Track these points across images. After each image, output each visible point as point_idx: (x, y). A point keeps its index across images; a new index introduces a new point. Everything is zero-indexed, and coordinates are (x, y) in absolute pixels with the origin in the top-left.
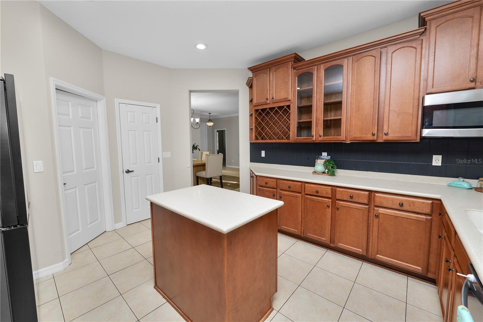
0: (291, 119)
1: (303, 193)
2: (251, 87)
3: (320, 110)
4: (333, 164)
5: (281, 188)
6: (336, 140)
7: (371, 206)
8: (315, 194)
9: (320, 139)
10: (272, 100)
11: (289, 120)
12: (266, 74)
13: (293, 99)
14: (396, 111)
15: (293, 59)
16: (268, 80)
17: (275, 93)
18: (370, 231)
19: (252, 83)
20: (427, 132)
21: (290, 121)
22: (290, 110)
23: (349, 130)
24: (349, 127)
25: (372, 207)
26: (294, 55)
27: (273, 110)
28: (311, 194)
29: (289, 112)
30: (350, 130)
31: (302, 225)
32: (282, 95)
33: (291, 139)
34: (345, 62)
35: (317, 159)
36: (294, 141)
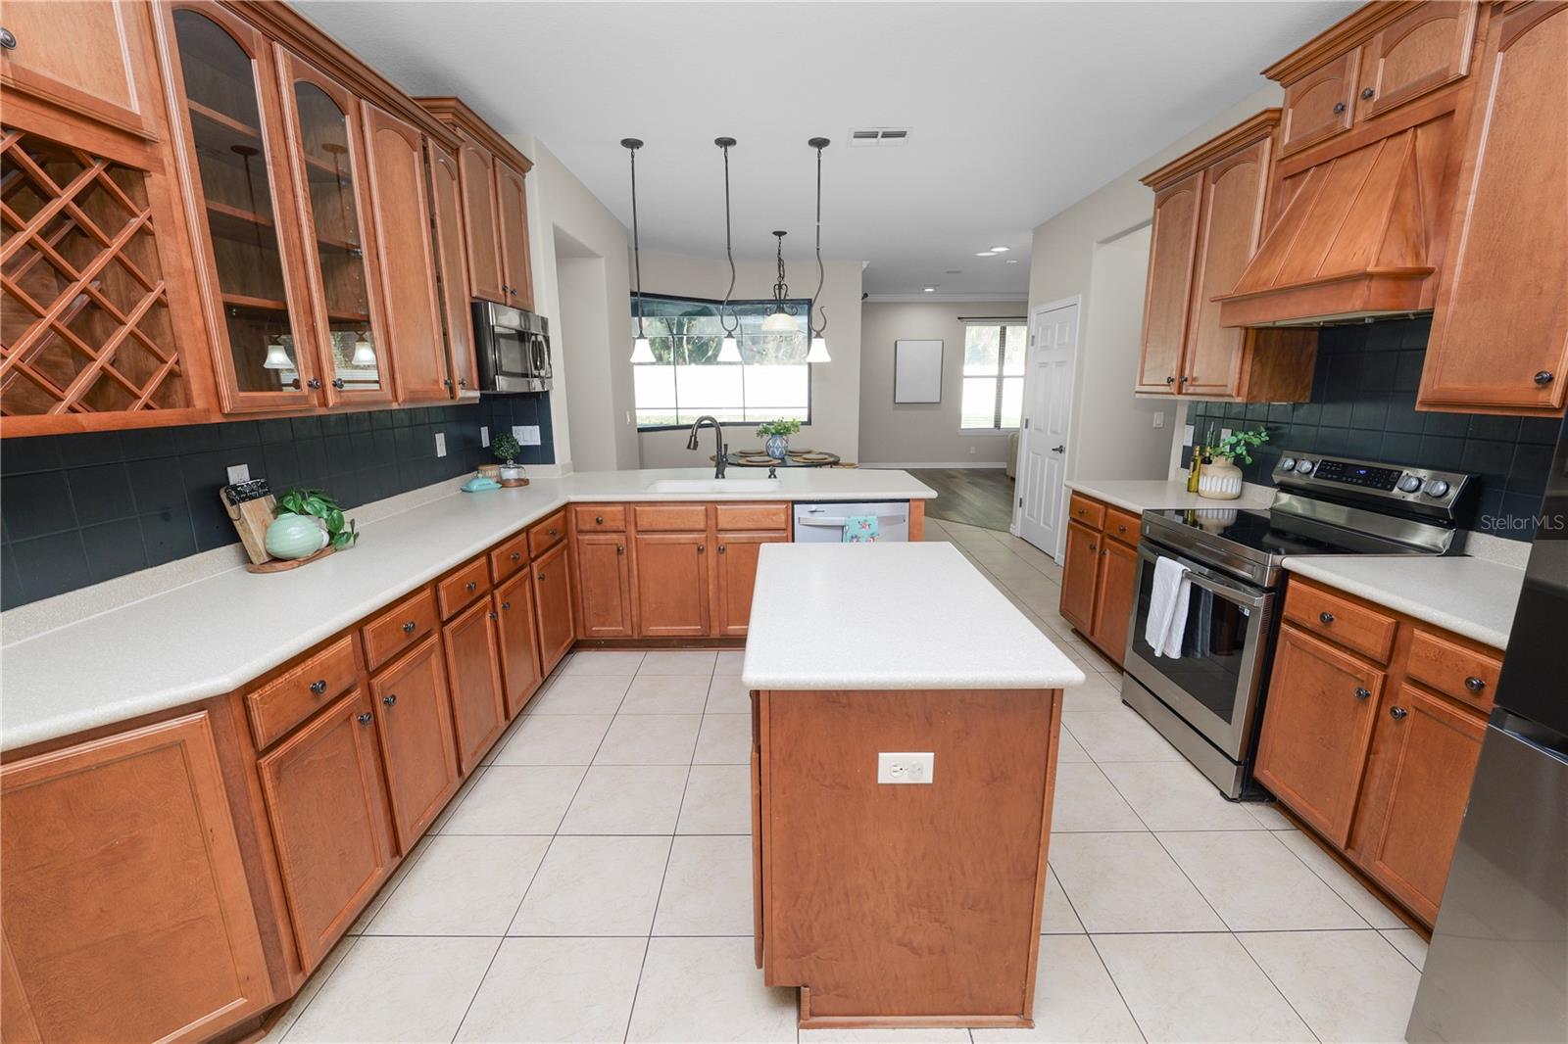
3: (309, 270)
9: (334, 399)
33: (200, 402)
34: (351, 105)
35: (233, 502)
36: (226, 415)
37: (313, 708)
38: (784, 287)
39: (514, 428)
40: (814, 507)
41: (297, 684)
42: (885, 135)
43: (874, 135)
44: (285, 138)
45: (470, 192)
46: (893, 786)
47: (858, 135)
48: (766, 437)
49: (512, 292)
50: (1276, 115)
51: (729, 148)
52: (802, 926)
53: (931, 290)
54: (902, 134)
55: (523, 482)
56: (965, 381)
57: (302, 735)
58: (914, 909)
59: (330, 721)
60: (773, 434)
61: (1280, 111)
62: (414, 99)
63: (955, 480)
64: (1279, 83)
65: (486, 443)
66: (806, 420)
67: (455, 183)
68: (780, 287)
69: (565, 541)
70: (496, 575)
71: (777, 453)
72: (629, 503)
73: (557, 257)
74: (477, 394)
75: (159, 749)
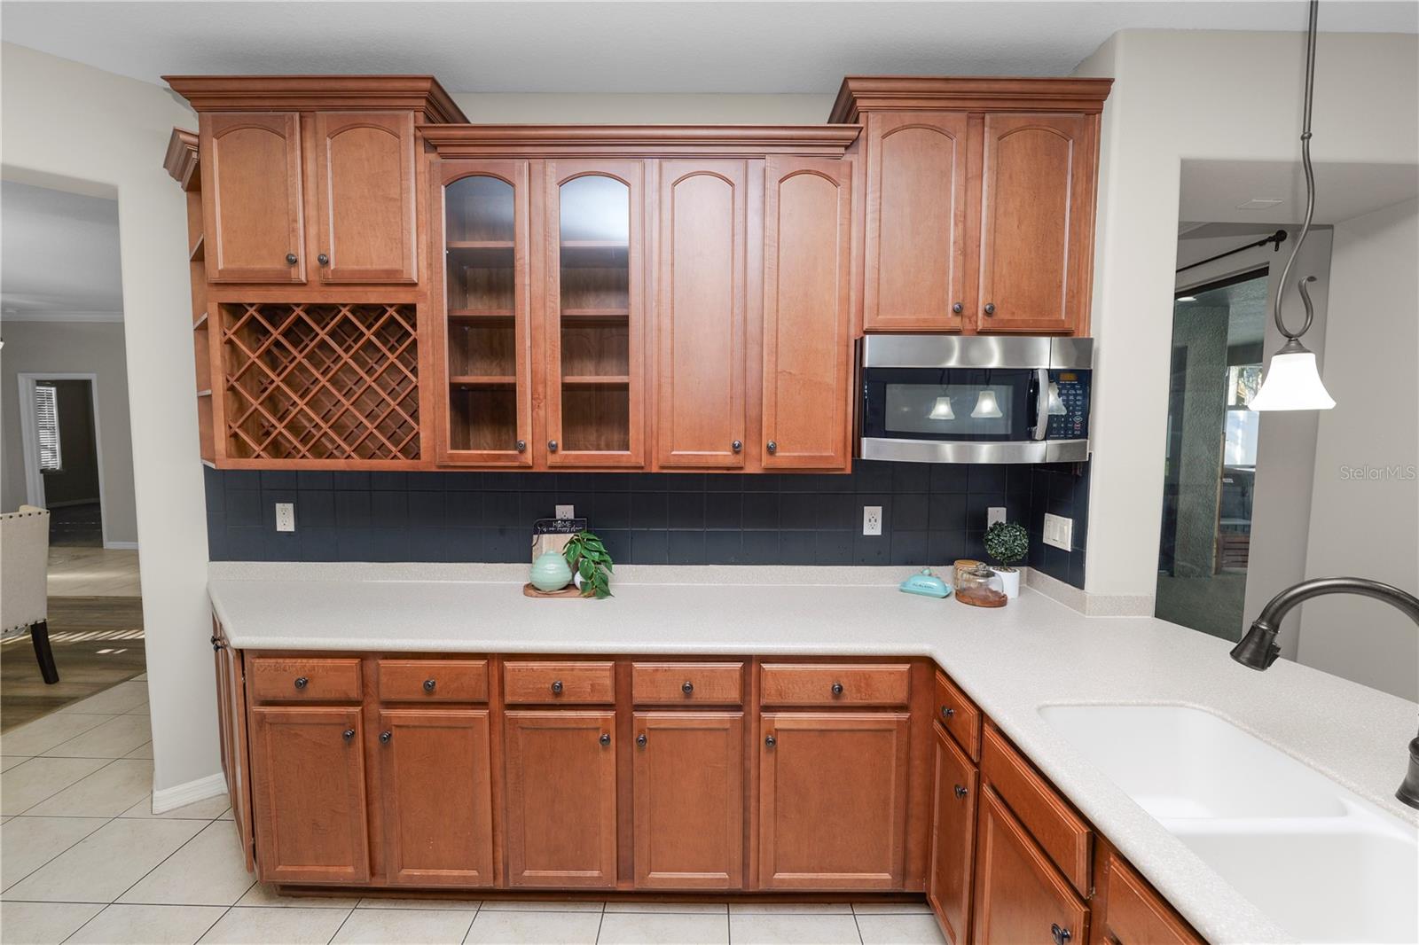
0: (420, 367)
1: (495, 703)
2: (194, 187)
3: (548, 346)
4: (601, 553)
5: (385, 696)
6: (612, 464)
7: (751, 707)
8: (549, 700)
9: (553, 460)
10: (319, 269)
11: (414, 371)
12: (284, 138)
13: (430, 279)
14: (794, 375)
15: (423, 103)
16: (293, 167)
17: (337, 237)
18: (750, 796)
19: (198, 166)
20: (871, 449)
21: (416, 376)
22: (414, 326)
23: (655, 427)
24: (655, 418)
25: (753, 712)
26: (427, 85)
27: (328, 319)
28: (532, 700)
29: (408, 335)
30: (658, 428)
31: (500, 839)
32: (371, 255)
33: (425, 457)
34: (637, 172)
35: (538, 532)
36: (441, 467)
49: (989, 311)
55: (994, 601)
72: (981, 711)
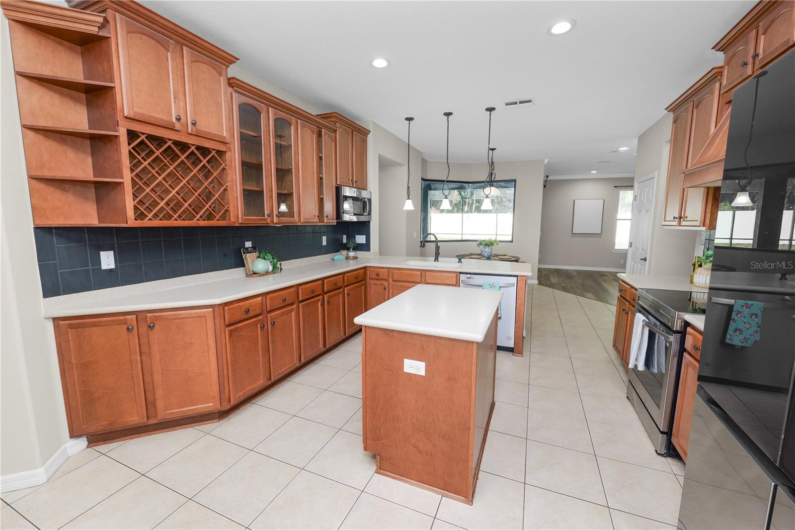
3: (273, 177)
12: (167, 51)
13: (232, 143)
22: (224, 161)
29: (221, 164)
32: (211, 125)
33: (232, 220)
34: (294, 122)
35: (244, 253)
36: (240, 224)
37: (245, 317)
38: (494, 174)
39: (356, 236)
40: (469, 276)
41: (240, 307)
42: (521, 103)
43: (516, 103)
44: (270, 136)
45: (340, 145)
46: (410, 374)
47: (507, 104)
48: (482, 247)
49: (356, 182)
50: (720, 70)
51: (449, 117)
52: (377, 427)
53: (595, 172)
54: (530, 101)
55: (355, 258)
56: (618, 221)
57: (240, 325)
58: (419, 432)
59: (250, 323)
60: (485, 245)
61: (722, 67)
62: (317, 115)
63: (605, 277)
64: (722, 52)
65: (345, 241)
66: (511, 240)
67: (333, 143)
68: (492, 174)
69: (364, 282)
70: (325, 289)
71: (486, 255)
72: (390, 268)
73: (379, 167)
74: (336, 221)
75: (200, 317)
